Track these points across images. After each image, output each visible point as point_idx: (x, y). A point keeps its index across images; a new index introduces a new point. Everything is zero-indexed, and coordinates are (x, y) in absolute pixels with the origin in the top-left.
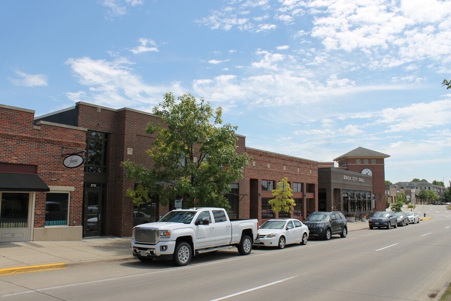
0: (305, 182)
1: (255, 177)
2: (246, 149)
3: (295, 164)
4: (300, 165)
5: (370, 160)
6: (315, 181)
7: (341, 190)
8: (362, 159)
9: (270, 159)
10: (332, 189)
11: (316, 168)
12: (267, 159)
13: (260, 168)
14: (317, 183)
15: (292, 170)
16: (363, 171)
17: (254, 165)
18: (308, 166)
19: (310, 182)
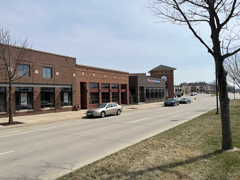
0: (120, 84)
1: (84, 81)
2: (76, 65)
3: (113, 74)
4: (116, 74)
5: (166, 71)
6: (127, 83)
7: (145, 87)
8: (162, 71)
9: (95, 71)
10: (139, 87)
11: (128, 76)
12: (93, 71)
13: (87, 76)
14: (128, 84)
15: (111, 77)
16: (162, 77)
17: (83, 74)
18: (122, 75)
19: (123, 83)
